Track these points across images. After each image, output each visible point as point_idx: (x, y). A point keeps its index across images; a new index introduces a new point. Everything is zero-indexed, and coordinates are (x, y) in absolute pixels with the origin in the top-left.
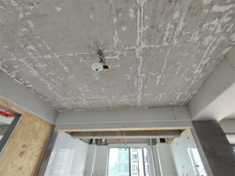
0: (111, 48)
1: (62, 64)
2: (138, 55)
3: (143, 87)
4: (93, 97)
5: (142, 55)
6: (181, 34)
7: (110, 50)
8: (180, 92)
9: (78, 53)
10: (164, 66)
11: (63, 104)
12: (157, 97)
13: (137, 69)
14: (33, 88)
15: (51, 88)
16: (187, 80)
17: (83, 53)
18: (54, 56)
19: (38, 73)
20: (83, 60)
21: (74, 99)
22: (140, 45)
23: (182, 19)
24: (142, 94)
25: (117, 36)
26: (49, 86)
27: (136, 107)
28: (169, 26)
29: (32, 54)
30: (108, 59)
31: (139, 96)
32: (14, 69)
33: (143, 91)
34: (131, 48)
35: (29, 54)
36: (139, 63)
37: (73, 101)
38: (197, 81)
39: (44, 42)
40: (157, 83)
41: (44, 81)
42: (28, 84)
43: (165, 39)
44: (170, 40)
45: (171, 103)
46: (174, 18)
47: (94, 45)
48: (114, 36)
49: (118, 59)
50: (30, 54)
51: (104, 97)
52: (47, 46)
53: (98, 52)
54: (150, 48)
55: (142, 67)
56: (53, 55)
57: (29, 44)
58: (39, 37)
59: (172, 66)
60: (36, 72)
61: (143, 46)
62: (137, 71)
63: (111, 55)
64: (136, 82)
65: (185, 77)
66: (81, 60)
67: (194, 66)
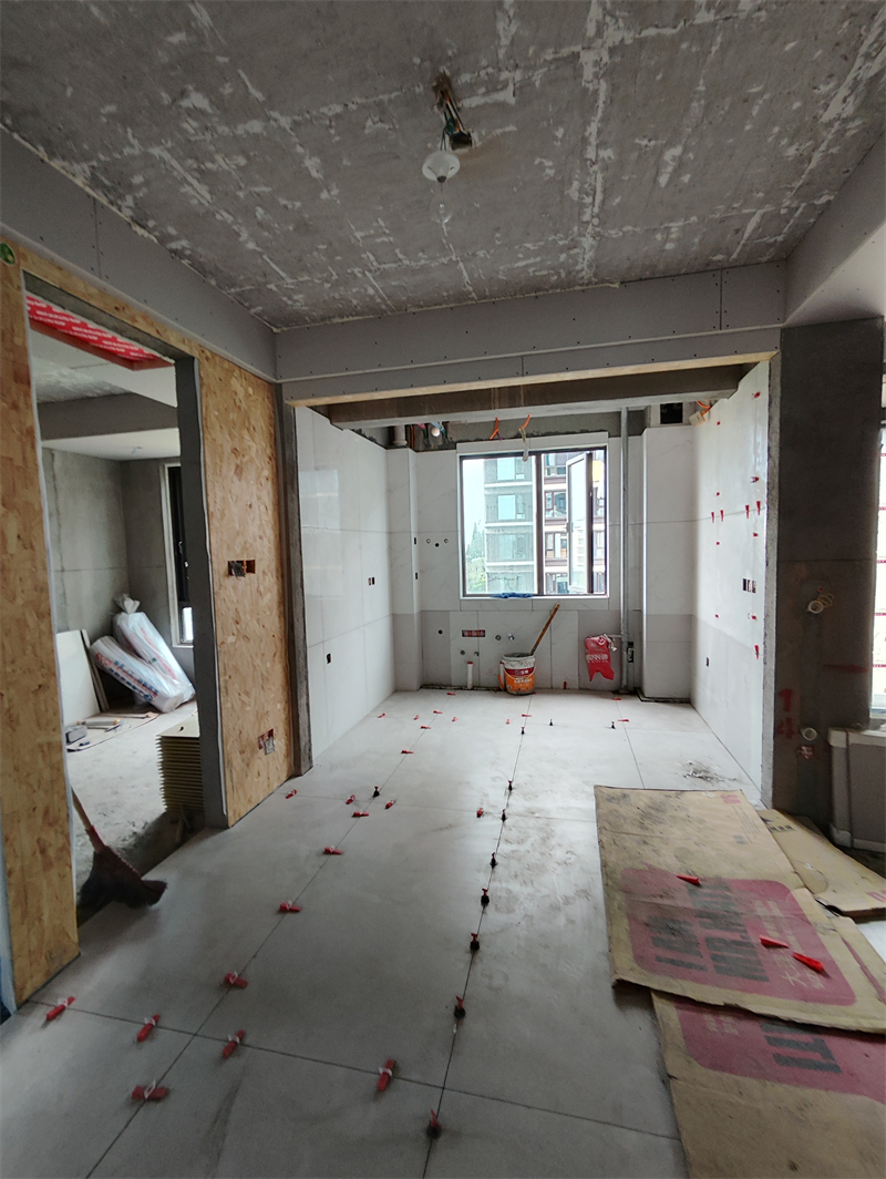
0: (484, 62)
1: (299, 149)
2: (590, 77)
3: (603, 202)
4: (406, 262)
5: (608, 73)
7: (483, 73)
8: (762, 203)
9: (359, 101)
10: (696, 107)
11: (290, 302)
12: (659, 237)
13: (585, 130)
14: (188, 252)
15: (251, 246)
16: (792, 151)
17: (381, 97)
18: (272, 123)
19: (210, 193)
20: (376, 126)
21: (335, 277)
22: (599, 33)
24: (598, 229)
25: (511, 13)
26: (244, 236)
27: (570, 284)
29: (195, 124)
30: (473, 105)
31: (588, 242)
32: (131, 188)
33: (604, 217)
34: (565, 52)
35: (185, 126)
36: (593, 108)
37: (327, 285)
38: (834, 150)
39: (243, 75)
40: (663, 180)
41: (230, 219)
42: (172, 238)
45: (719, 257)
47: (422, 61)
48: (499, 14)
49: (512, 101)
50: (190, 126)
51: (448, 258)
52: (252, 90)
53: (435, 84)
54: (641, 43)
55: (605, 120)
56: (269, 118)
57: (190, 88)
58: (226, 60)
59: (728, 100)
60: (203, 190)
61: (613, 35)
62: (585, 141)
63: (483, 90)
64: (576, 184)
65: (785, 142)
66: (371, 126)
67: (824, 89)
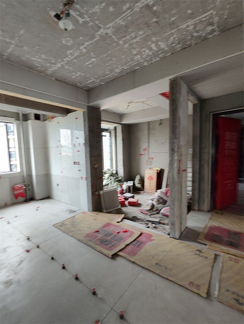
2: (98, 34)
5: (101, 36)
6: (132, 44)
8: (95, 78)
13: (86, 42)
22: (108, 28)
23: (141, 37)
24: (64, 64)
25: (101, 7)
27: (42, 72)
28: (133, 35)
31: (59, 65)
33: (69, 63)
34: (100, 25)
36: (92, 40)
38: (111, 76)
40: (87, 63)
43: (124, 39)
44: (125, 42)
45: (78, 84)
46: (139, 33)
48: (99, 5)
49: (81, 22)
51: (10, 41)
54: (110, 37)
55: (91, 44)
61: (109, 31)
62: (83, 44)
63: (78, 13)
64: (71, 51)
67: (119, 66)
